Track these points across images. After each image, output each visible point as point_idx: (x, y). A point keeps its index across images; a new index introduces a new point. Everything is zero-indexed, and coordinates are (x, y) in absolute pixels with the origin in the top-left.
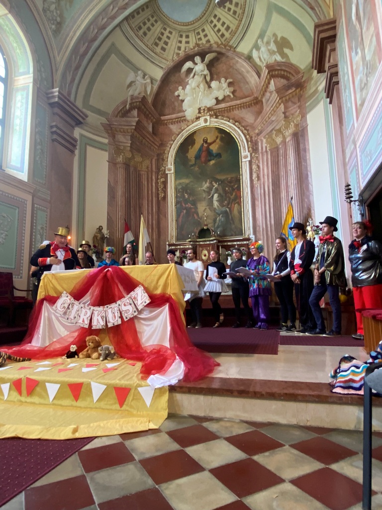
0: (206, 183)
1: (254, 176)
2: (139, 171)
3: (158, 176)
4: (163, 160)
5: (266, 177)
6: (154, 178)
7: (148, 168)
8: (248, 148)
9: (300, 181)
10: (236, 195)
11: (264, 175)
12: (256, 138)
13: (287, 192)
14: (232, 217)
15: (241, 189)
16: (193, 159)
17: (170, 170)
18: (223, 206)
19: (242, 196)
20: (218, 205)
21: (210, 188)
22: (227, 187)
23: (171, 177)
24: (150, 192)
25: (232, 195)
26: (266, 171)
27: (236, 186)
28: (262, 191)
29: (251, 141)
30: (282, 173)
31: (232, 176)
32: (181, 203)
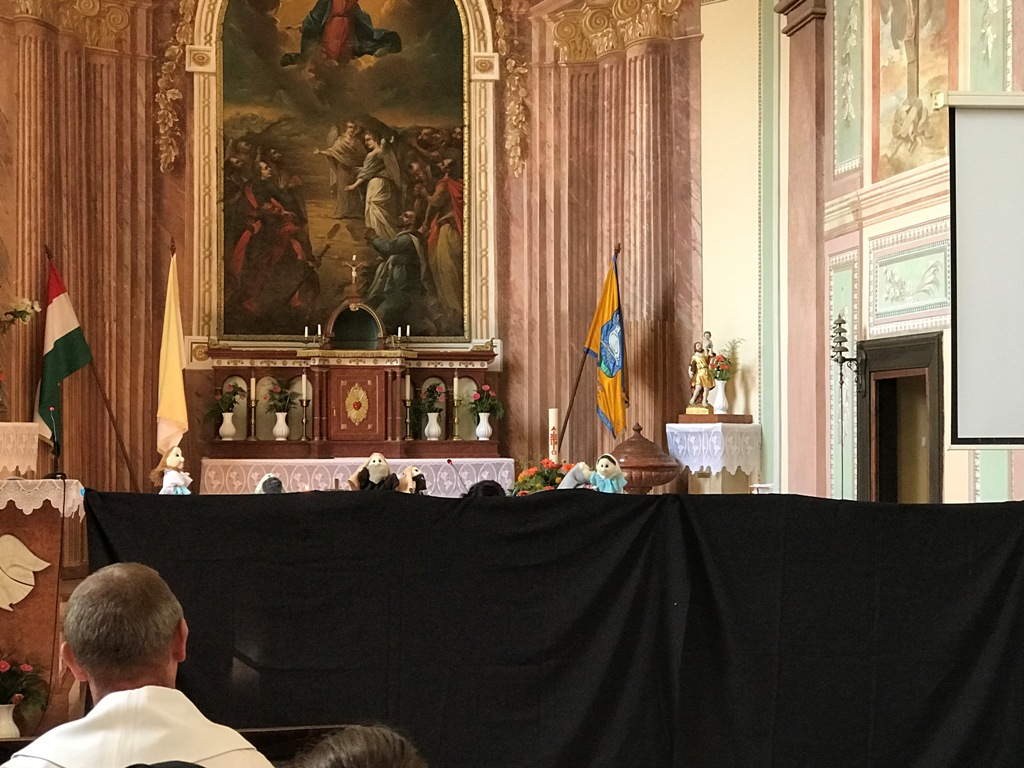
0: (339, 135)
1: (512, 139)
2: (90, 53)
3: (156, 78)
4: (176, 16)
5: (551, 152)
6: (141, 84)
7: (119, 42)
8: (495, 38)
9: (664, 199)
10: (444, 192)
11: (543, 144)
12: (523, 10)
13: (620, 219)
14: (428, 269)
15: (466, 177)
16: (296, 37)
17: (202, 60)
18: (400, 227)
19: (466, 201)
20: (384, 220)
21: (357, 155)
22: (416, 161)
23: (206, 89)
24: (127, 141)
25: (432, 192)
26: (552, 132)
27: (447, 162)
28: (537, 197)
29: (506, 15)
30: (606, 154)
31: (436, 125)
32: (244, 194)
